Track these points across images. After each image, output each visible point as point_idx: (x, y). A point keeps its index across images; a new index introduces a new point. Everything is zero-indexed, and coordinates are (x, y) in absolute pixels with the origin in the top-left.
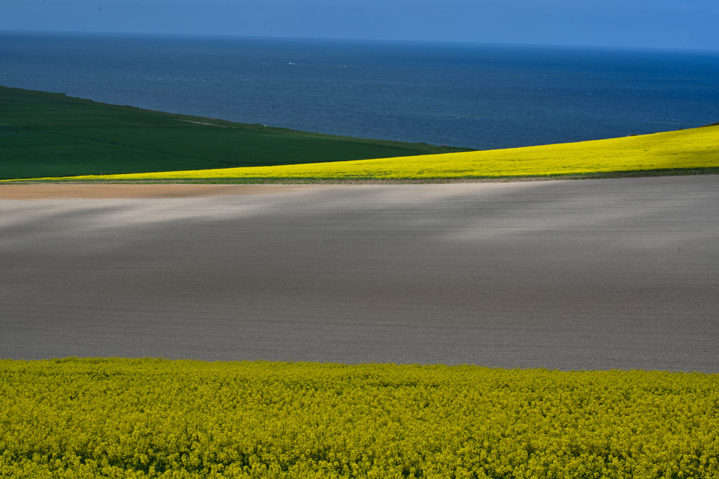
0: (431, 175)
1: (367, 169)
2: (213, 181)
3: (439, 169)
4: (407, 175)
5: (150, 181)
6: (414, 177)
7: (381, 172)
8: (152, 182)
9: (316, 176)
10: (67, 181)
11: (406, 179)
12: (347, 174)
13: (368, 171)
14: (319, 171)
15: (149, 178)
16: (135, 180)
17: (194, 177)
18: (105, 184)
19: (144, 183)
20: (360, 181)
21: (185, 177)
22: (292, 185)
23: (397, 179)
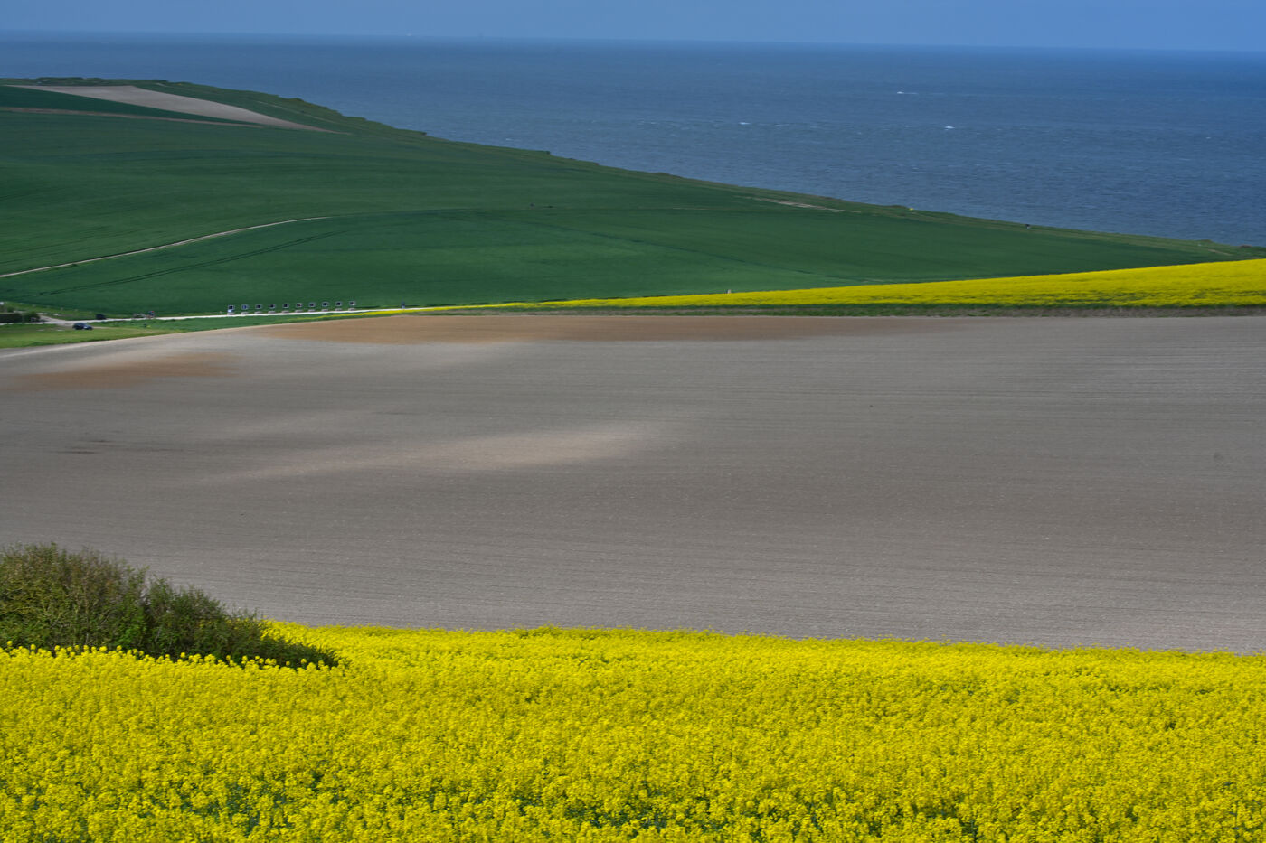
0: (1218, 300)
1: (1099, 289)
2: (813, 310)
3: (1234, 289)
4: (1174, 301)
5: (699, 310)
6: (1186, 304)
7: (1125, 294)
8: (703, 311)
9: (1003, 302)
10: (551, 309)
11: (1172, 307)
12: (1060, 298)
13: (1099, 293)
14: (1009, 293)
15: (698, 304)
16: (673, 308)
17: (779, 302)
18: (617, 314)
19: (687, 314)
20: (1084, 312)
21: (763, 303)
22: (959, 318)
23: (1153, 307)
